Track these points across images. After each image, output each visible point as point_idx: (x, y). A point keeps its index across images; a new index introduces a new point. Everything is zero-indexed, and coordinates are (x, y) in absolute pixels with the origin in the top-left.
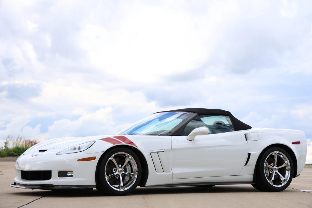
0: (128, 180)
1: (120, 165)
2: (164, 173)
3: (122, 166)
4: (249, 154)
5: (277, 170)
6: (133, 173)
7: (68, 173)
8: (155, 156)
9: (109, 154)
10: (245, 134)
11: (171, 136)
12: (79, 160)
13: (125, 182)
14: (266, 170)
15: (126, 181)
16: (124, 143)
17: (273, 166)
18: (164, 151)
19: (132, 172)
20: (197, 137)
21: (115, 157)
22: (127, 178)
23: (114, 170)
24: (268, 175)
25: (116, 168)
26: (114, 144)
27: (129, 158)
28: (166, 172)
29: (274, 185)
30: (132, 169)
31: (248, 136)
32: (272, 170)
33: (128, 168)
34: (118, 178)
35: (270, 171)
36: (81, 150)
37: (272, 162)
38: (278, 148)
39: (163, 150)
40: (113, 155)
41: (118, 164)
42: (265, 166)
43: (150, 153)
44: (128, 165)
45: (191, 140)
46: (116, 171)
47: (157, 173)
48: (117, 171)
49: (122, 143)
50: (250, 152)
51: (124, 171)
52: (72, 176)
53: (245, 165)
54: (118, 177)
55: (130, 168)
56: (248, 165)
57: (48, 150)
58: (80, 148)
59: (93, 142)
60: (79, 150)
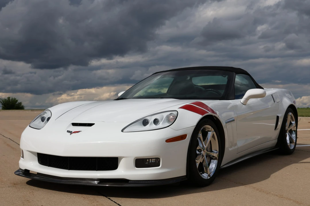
2: (233, 148)
4: (278, 117)
10: (272, 95)
12: (168, 141)
16: (210, 113)
18: (234, 120)
23: (198, 150)
26: (202, 115)
31: (274, 97)
36: (160, 126)
43: (226, 123)
45: (246, 104)
46: (200, 150)
47: (229, 149)
49: (208, 113)
50: (278, 115)
53: (275, 130)
56: (277, 129)
57: (94, 124)
58: (156, 122)
59: (175, 113)
60: (156, 125)
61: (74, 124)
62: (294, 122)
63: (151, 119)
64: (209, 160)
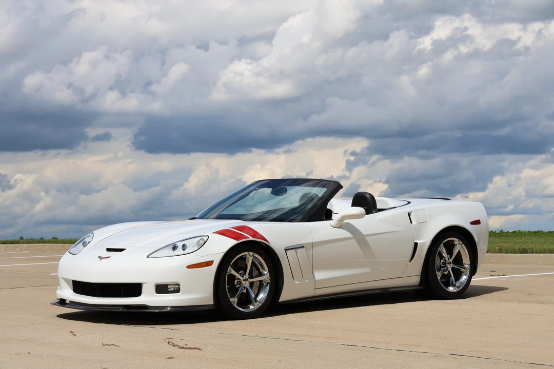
2: (304, 280)
4: (416, 244)
7: (169, 287)
10: (408, 213)
11: (309, 221)
12: (189, 267)
16: (251, 238)
18: (303, 247)
26: (238, 241)
31: (412, 216)
36: (188, 251)
38: (454, 233)
39: (303, 245)
43: (285, 250)
45: (339, 226)
47: (295, 281)
49: (249, 238)
50: (416, 242)
52: (178, 291)
53: (410, 262)
56: (414, 262)
57: (125, 249)
58: (184, 247)
59: (206, 238)
60: (184, 250)
61: (108, 250)
63: (180, 245)
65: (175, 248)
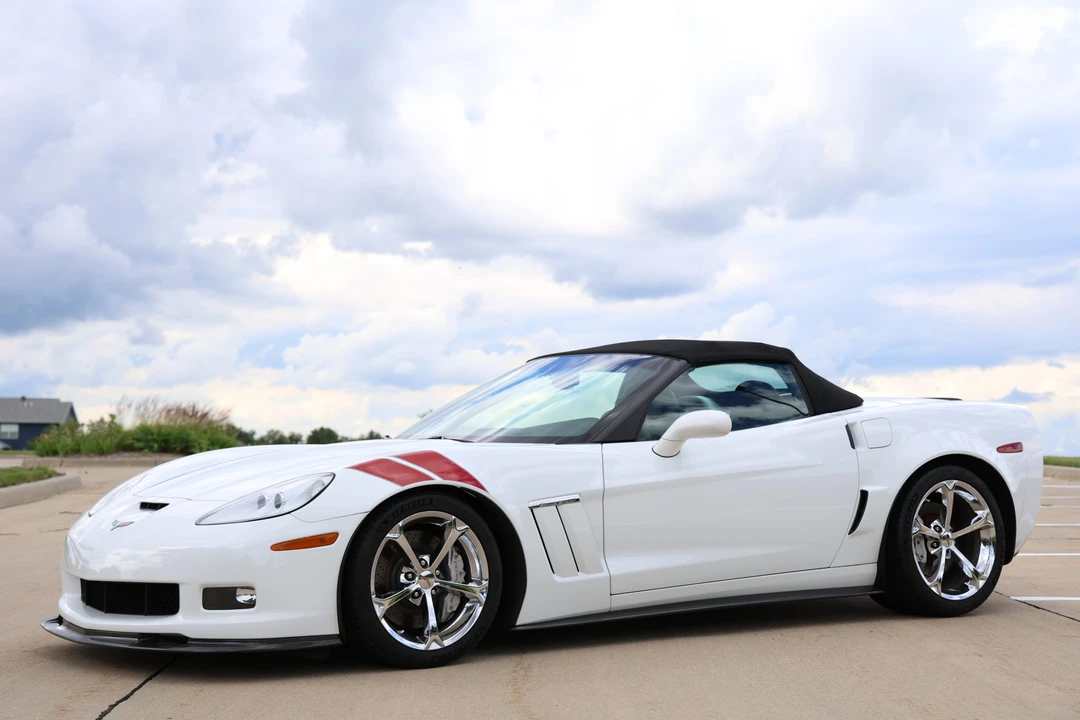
0: (455, 609)
1: (426, 558)
2: (581, 576)
3: (432, 561)
4: (864, 495)
5: (953, 543)
6: (472, 581)
7: (239, 592)
8: (547, 516)
9: (386, 522)
10: (847, 427)
11: (602, 442)
12: (277, 547)
13: (444, 617)
14: (918, 543)
15: (449, 611)
16: (438, 480)
17: (940, 531)
18: (578, 500)
19: (468, 579)
20: (690, 444)
21: (406, 529)
22: (451, 603)
24: (924, 560)
25: (411, 570)
26: (402, 485)
27: (458, 531)
28: (587, 573)
29: (943, 595)
30: (467, 568)
31: (857, 432)
32: (937, 543)
33: (456, 566)
34: (418, 602)
35: (930, 549)
36: (284, 509)
37: (936, 517)
38: (956, 469)
39: (577, 497)
40: (400, 524)
41: (418, 552)
42: (915, 530)
43: (531, 509)
44: (455, 554)
45: (672, 455)
46: (411, 577)
47: (556, 578)
48: (413, 579)
49: (431, 479)
50: (865, 488)
51: (442, 576)
52: (251, 604)
53: (850, 533)
54: (421, 598)
55: (461, 564)
56: (860, 533)
58: (279, 500)
59: (327, 480)
60: (278, 506)
62: (983, 513)
63: (271, 496)
64: (456, 602)
65: (262, 502)
